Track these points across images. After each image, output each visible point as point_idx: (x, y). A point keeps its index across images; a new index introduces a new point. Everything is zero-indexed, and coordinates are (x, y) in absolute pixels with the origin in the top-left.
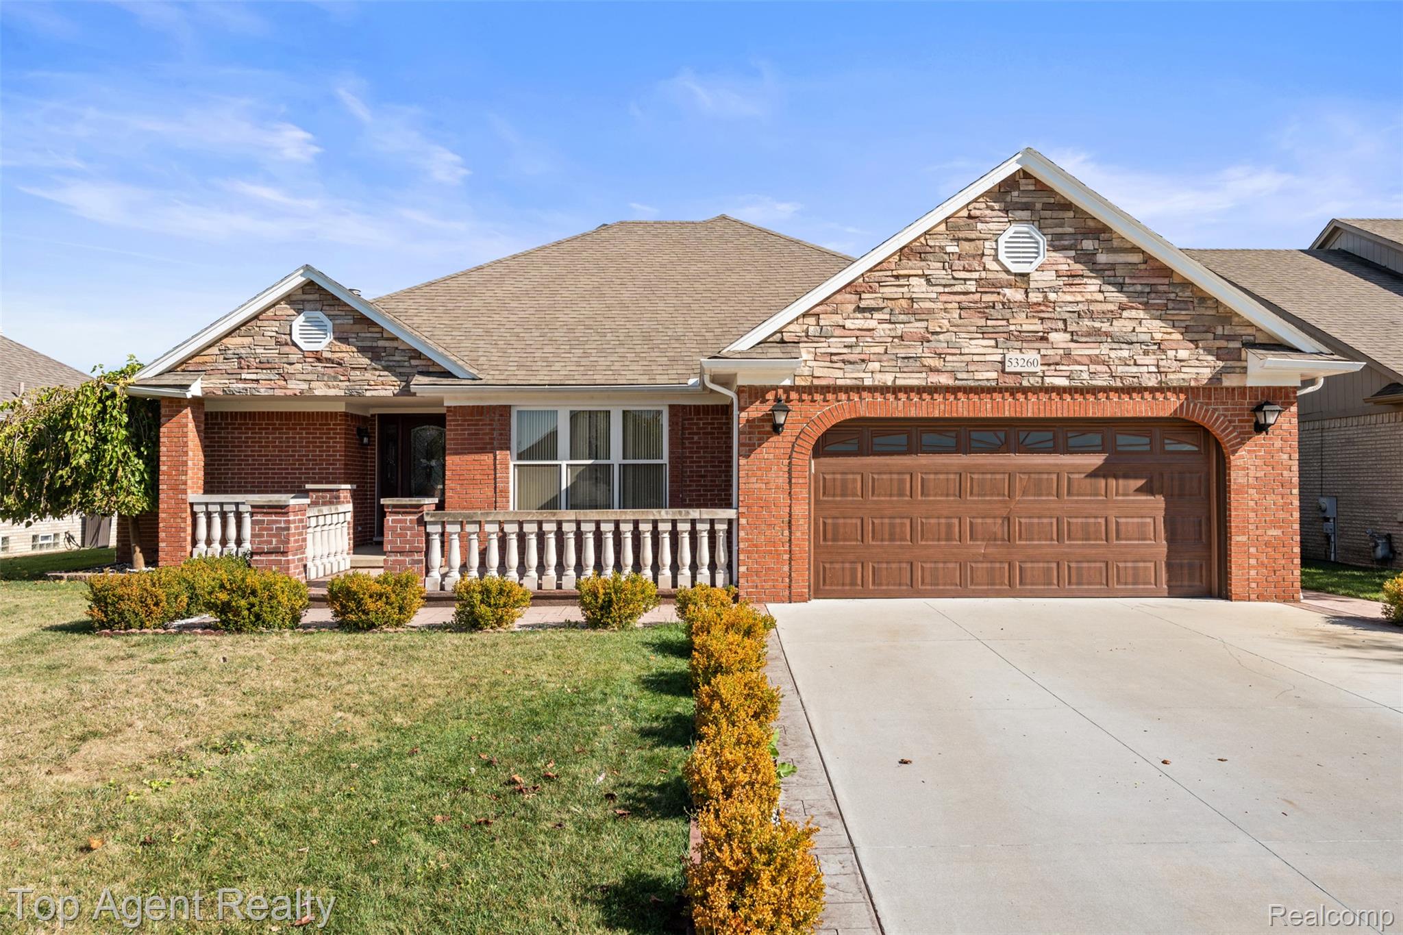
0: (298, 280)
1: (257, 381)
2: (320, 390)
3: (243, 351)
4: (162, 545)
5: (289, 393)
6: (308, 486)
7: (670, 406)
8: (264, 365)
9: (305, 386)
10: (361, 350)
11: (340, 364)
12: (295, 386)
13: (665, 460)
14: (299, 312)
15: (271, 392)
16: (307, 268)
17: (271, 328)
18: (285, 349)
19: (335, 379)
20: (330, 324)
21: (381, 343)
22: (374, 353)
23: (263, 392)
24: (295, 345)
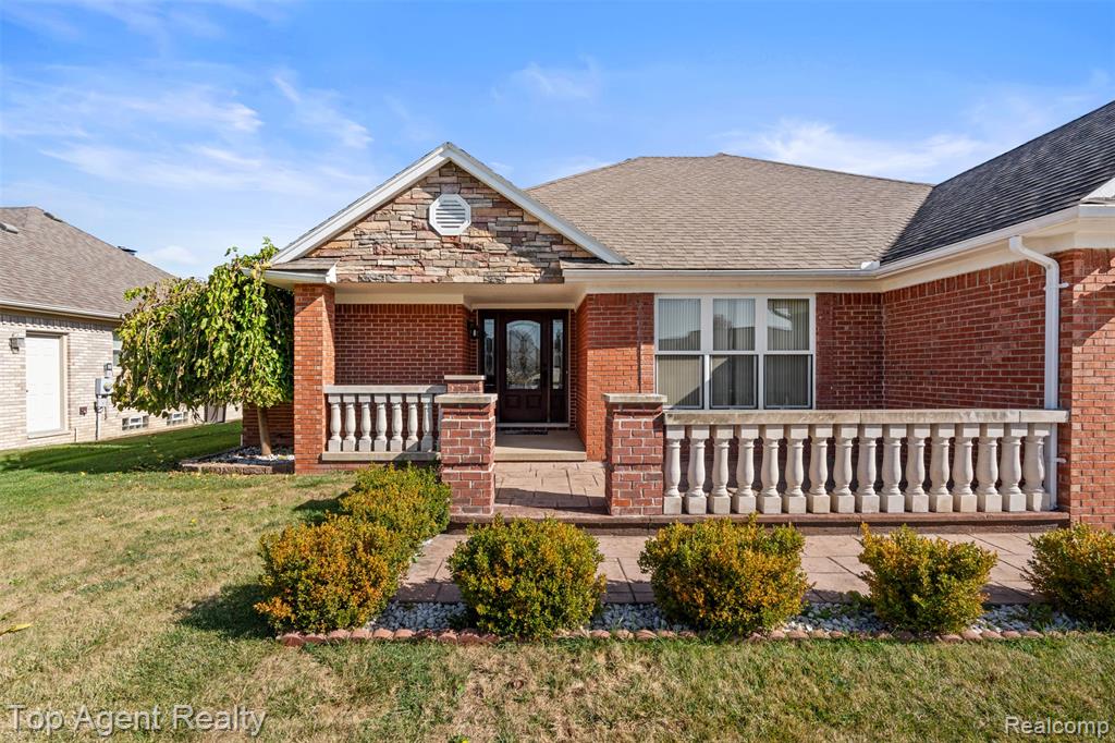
0: (436, 160)
1: (394, 267)
2: (459, 277)
3: (378, 236)
4: (297, 437)
5: (427, 279)
6: (447, 377)
7: (820, 296)
8: (400, 251)
9: (443, 273)
10: (500, 236)
11: (478, 249)
12: (433, 273)
13: (813, 350)
14: (435, 196)
15: (408, 279)
16: (449, 146)
17: (407, 212)
18: (422, 234)
19: (474, 265)
20: (468, 208)
21: (522, 228)
22: (514, 239)
23: (400, 279)
24: (432, 229)
